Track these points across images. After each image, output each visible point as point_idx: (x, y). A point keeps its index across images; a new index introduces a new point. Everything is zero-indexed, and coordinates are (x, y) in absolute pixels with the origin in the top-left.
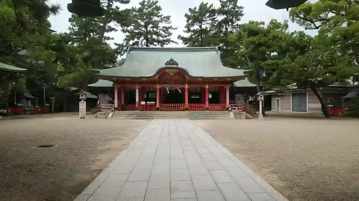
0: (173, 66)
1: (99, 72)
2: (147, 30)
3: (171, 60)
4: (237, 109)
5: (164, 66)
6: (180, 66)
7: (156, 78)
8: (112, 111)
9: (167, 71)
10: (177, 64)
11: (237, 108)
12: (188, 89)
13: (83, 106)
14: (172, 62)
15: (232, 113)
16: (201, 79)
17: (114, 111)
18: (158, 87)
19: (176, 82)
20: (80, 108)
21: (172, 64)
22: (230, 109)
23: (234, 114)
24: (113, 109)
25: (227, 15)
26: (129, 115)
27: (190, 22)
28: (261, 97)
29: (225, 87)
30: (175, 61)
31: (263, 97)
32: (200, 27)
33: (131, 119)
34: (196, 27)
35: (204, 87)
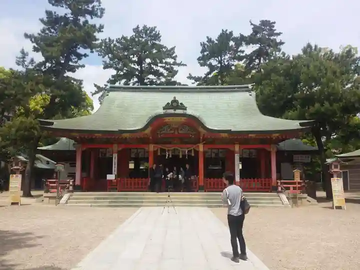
1: (52, 124)
2: (141, 68)
3: (173, 102)
4: (292, 189)
5: (161, 111)
7: (148, 131)
8: (69, 192)
10: (185, 109)
11: (291, 186)
12: (204, 153)
13: (15, 182)
14: (175, 104)
15: (284, 197)
16: (225, 135)
17: (72, 192)
18: (151, 148)
19: (183, 140)
20: (10, 186)
21: (175, 108)
22: (280, 189)
23: (287, 198)
24: (71, 188)
25: (261, 45)
26: (98, 199)
27: (206, 53)
28: (335, 168)
29: (269, 150)
30: (180, 102)
31: (339, 166)
32: (220, 62)
33: (99, 206)
34: (214, 62)
35: (232, 149)
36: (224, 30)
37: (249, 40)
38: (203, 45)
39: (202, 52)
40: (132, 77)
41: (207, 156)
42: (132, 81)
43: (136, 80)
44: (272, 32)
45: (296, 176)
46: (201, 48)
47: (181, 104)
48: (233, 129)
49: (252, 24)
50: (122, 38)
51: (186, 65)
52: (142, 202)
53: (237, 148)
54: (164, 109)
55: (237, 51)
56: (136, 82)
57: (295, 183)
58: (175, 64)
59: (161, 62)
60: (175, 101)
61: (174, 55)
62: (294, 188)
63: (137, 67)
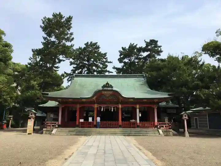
0: (109, 89)
1: (48, 94)
2: (89, 63)
3: (106, 84)
4: (164, 126)
5: (101, 88)
6: (114, 89)
7: (94, 98)
8: (56, 128)
9: (103, 92)
10: (112, 87)
12: (122, 109)
13: (31, 123)
14: (107, 85)
15: (160, 131)
16: (132, 100)
17: (58, 128)
18: (96, 106)
19: (111, 102)
20: (28, 125)
21: (109, 87)
22: (159, 127)
23: (162, 131)
24: (57, 126)
25: (150, 52)
26: (70, 131)
27: (122, 56)
28: (185, 117)
29: (153, 107)
30: (110, 84)
31: (187, 116)
32: (130, 60)
33: (71, 135)
34: (126, 60)
35: (135, 107)
36: (132, 44)
37: (144, 50)
38: (120, 52)
39: (120, 56)
40: (84, 68)
41: (123, 110)
42: (84, 70)
43: (86, 69)
44: (156, 46)
45: (166, 120)
46: (119, 54)
47: (111, 85)
48: (136, 97)
49: (146, 42)
50: (79, 48)
51: (112, 62)
52: (91, 133)
53: (138, 106)
54: (102, 88)
55: (138, 55)
56: (86, 70)
57: (165, 124)
58: (106, 62)
59: (99, 61)
60: (107, 84)
61: (106, 57)
62: (166, 127)
63: (86, 63)
